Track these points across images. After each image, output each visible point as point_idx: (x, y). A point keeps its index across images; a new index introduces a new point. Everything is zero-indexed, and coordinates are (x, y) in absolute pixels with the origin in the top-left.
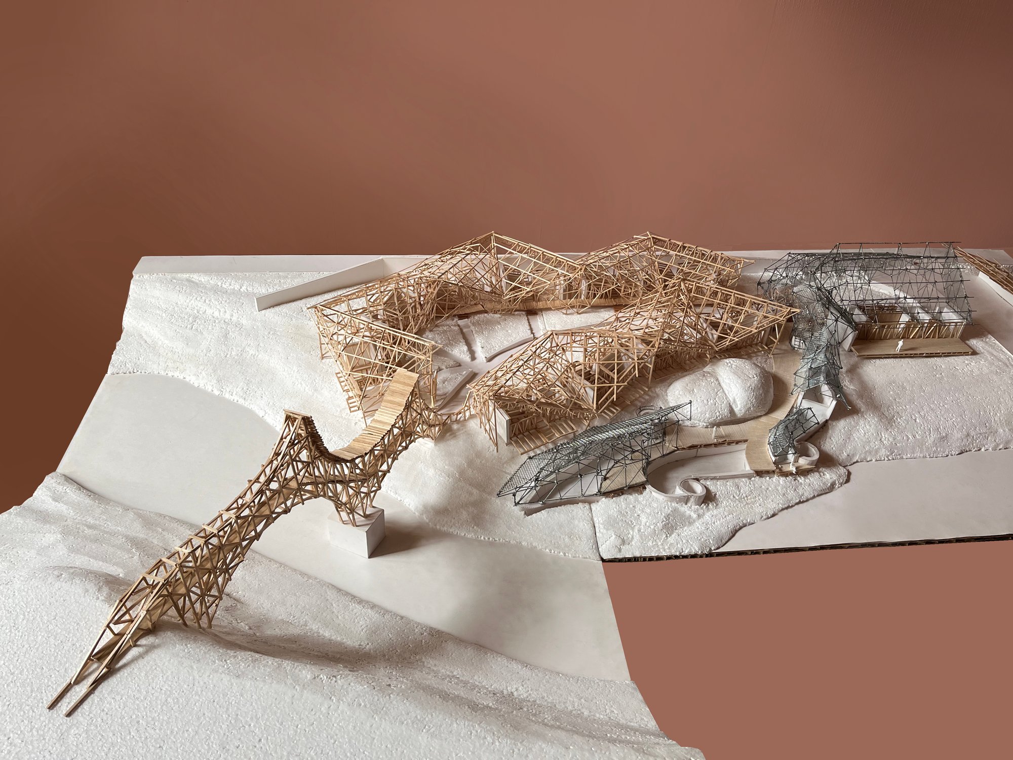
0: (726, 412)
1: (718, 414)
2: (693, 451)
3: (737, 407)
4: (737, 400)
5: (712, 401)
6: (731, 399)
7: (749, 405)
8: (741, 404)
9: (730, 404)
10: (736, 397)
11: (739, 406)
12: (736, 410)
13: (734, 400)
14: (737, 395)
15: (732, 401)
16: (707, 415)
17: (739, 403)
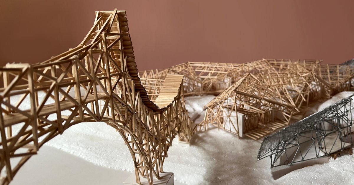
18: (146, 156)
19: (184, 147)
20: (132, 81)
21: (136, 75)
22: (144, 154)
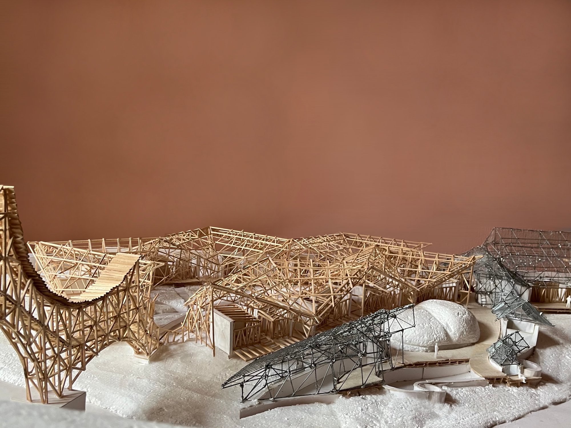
0: (442, 335)
1: (435, 336)
2: (419, 370)
3: (451, 331)
4: (450, 325)
5: (427, 325)
6: (444, 324)
7: (462, 329)
8: (454, 328)
9: (444, 328)
10: (448, 323)
11: (453, 330)
12: (450, 334)
13: (447, 325)
14: (449, 320)
15: (445, 326)
16: (426, 337)
17: (452, 327)
18: (39, 362)
19: (140, 364)
20: (20, 266)
21: (25, 259)
22: (35, 359)
